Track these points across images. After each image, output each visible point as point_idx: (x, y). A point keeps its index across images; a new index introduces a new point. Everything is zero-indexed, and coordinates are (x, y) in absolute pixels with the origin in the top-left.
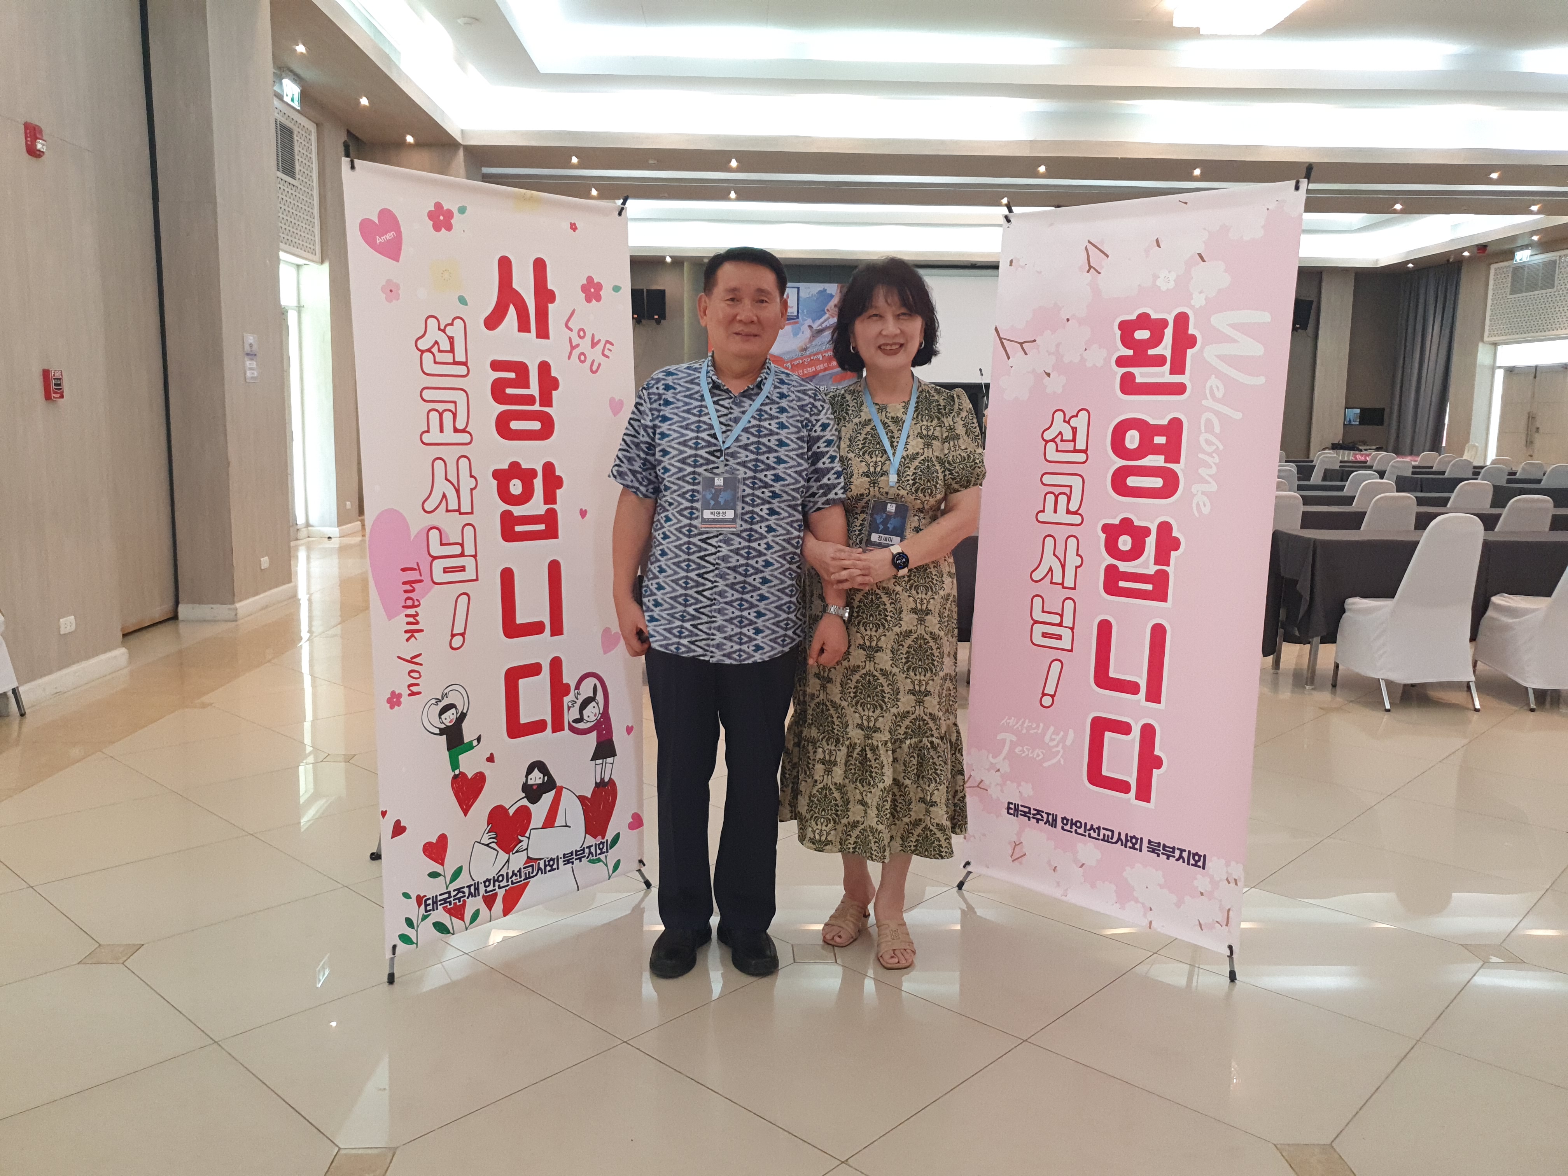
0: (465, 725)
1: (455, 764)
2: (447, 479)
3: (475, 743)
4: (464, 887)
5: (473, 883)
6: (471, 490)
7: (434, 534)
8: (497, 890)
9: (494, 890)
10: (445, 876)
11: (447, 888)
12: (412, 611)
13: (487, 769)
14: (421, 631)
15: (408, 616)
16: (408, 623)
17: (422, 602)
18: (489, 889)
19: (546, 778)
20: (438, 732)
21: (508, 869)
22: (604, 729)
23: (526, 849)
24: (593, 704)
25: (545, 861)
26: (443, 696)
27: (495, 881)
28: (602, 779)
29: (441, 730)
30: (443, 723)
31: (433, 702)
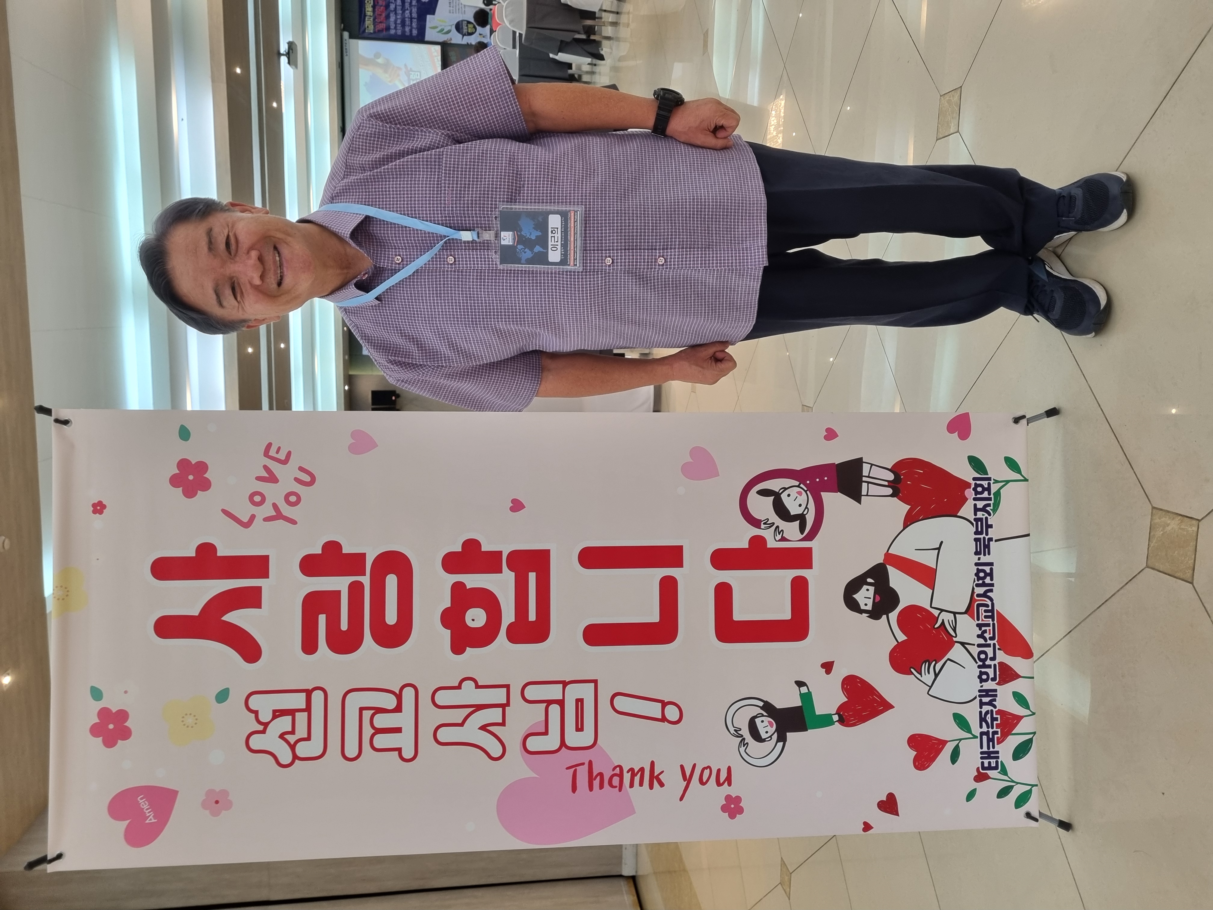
0: (780, 704)
1: (825, 721)
2: (462, 725)
3: (804, 690)
4: (981, 712)
5: (978, 699)
6: (478, 686)
7: (534, 744)
8: (996, 662)
9: (995, 665)
10: (960, 740)
11: (975, 737)
12: (627, 777)
13: (840, 672)
14: (653, 764)
15: (632, 785)
16: (641, 784)
17: (616, 765)
18: (992, 675)
19: (870, 580)
20: (780, 744)
21: (974, 645)
22: (822, 479)
23: (955, 613)
24: (784, 496)
25: (977, 585)
26: (737, 733)
27: (984, 666)
28: (890, 484)
29: (778, 741)
30: (771, 737)
31: (742, 749)
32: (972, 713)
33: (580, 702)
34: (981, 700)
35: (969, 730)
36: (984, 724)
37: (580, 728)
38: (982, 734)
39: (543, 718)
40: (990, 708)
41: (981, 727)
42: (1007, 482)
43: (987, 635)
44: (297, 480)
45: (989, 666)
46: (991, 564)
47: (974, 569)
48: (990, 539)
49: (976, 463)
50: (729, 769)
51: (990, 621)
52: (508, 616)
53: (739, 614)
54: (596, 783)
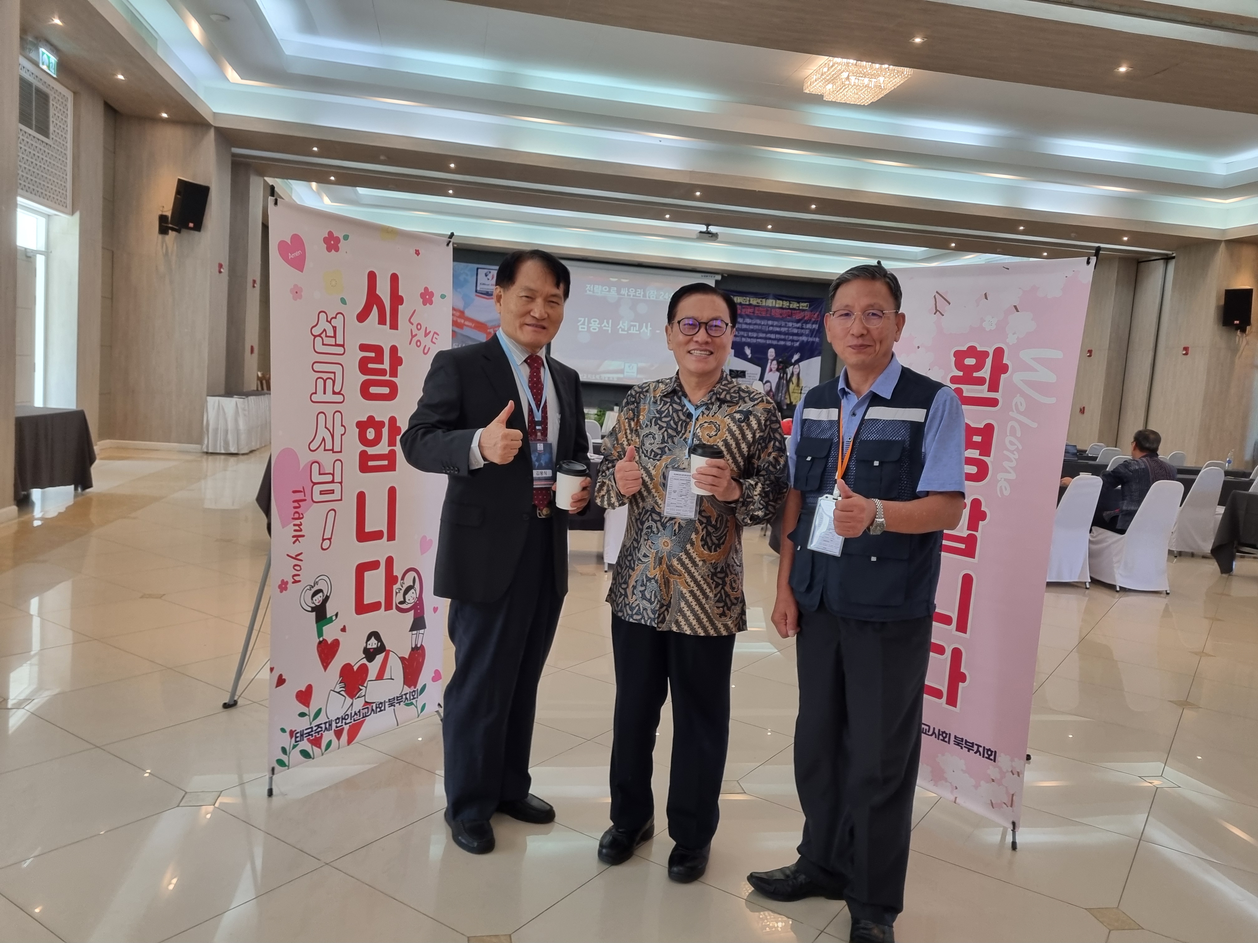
0: (328, 605)
1: (320, 633)
2: (326, 427)
3: (334, 618)
4: (321, 724)
5: (328, 720)
6: (342, 435)
7: (315, 467)
8: (344, 726)
9: (342, 726)
10: (309, 716)
11: (311, 724)
12: (298, 522)
13: (341, 637)
14: (303, 536)
15: (295, 525)
16: (295, 531)
17: (304, 515)
18: (338, 725)
19: (379, 644)
20: (310, 609)
21: (352, 710)
22: (419, 609)
23: (364, 696)
24: (413, 591)
25: (376, 705)
26: (316, 583)
27: (343, 719)
28: (416, 645)
29: (312, 608)
30: (314, 603)
31: (308, 587)
32: (321, 719)
33: (332, 492)
34: (326, 722)
35: (314, 720)
36: (316, 728)
37: (322, 492)
38: (312, 728)
39: (326, 472)
40: (324, 729)
41: (315, 726)
42: (416, 707)
43: (356, 717)
44: (425, 346)
45: (342, 723)
46: (385, 709)
47: (383, 701)
48: (394, 706)
49: (424, 687)
50: (299, 581)
51: (361, 716)
52: (371, 451)
53: (367, 575)
54: (296, 505)
